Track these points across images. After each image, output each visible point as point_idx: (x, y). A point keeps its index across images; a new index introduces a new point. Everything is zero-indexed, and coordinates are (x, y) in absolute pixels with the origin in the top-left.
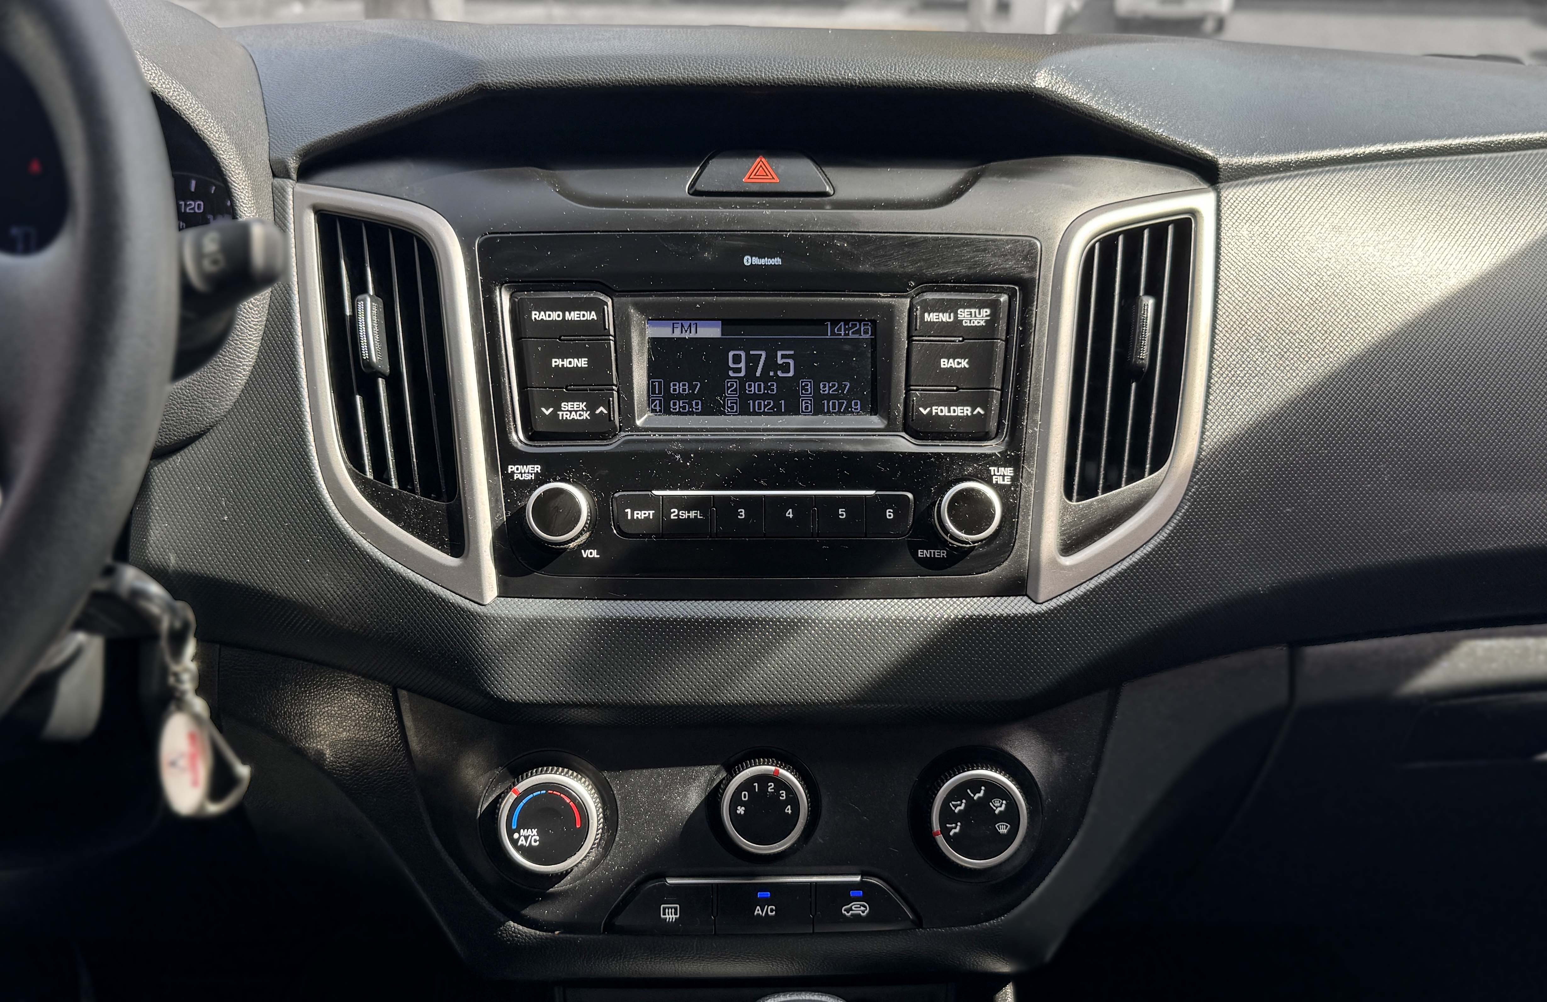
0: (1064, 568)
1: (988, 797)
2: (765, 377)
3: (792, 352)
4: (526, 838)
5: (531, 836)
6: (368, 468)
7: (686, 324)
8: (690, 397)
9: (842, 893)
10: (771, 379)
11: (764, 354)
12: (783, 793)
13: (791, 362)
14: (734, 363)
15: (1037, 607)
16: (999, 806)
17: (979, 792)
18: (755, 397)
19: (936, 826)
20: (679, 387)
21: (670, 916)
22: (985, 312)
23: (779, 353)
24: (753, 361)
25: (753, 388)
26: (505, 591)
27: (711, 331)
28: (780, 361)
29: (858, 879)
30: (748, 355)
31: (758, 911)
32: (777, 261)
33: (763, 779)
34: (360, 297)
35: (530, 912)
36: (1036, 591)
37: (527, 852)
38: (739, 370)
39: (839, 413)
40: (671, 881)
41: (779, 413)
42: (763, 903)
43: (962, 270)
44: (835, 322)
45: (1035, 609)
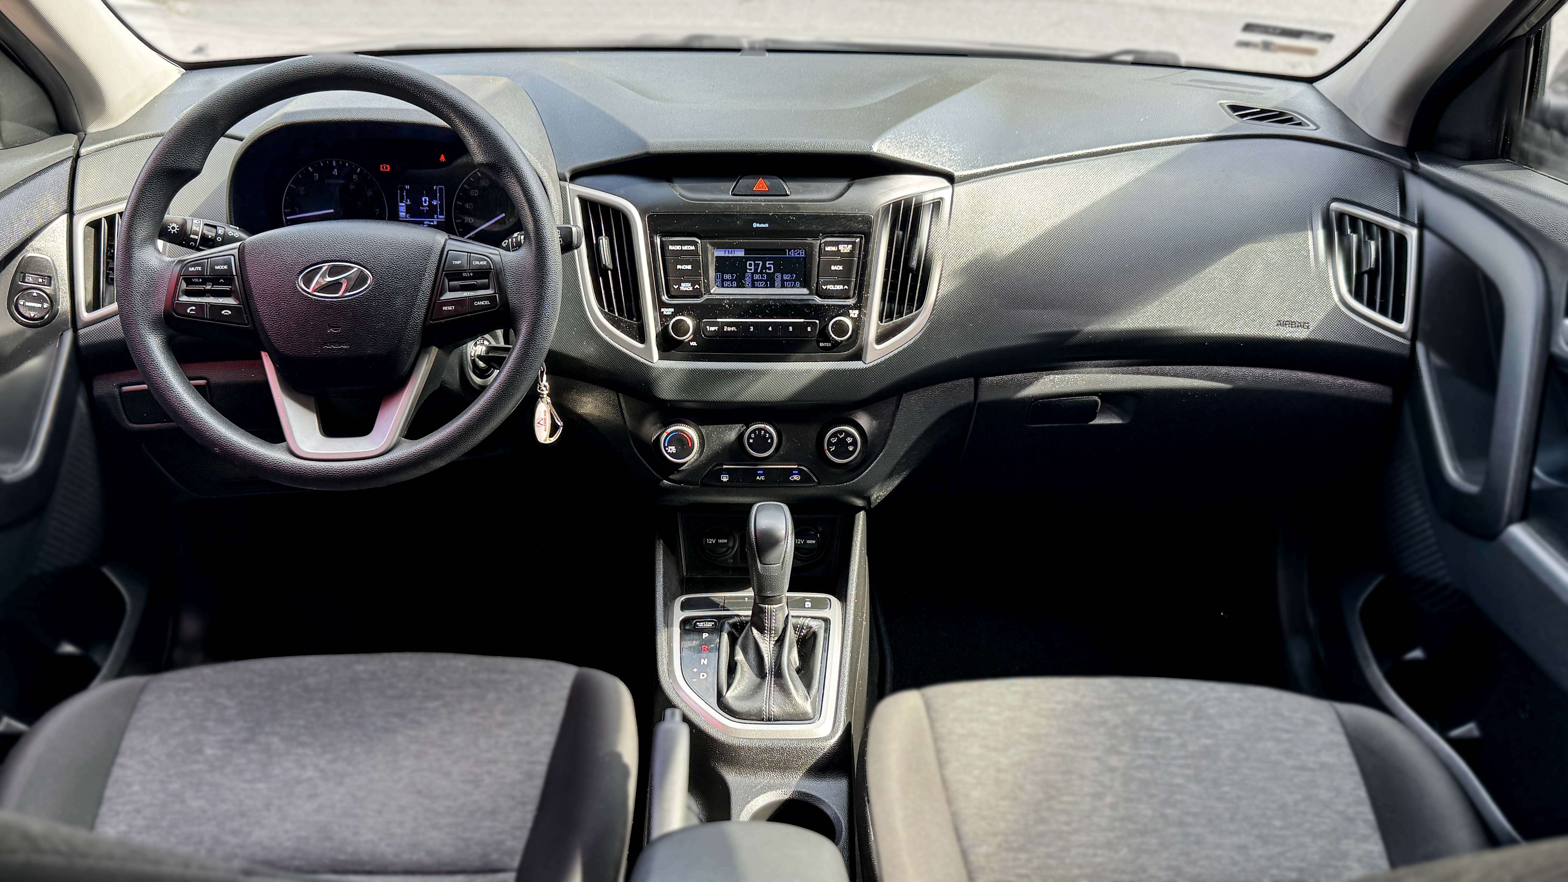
0: (876, 350)
1: (846, 437)
2: (761, 273)
3: (772, 262)
4: (671, 449)
5: (672, 449)
6: (606, 308)
7: (730, 250)
8: (732, 281)
9: (790, 472)
10: (764, 273)
11: (761, 262)
12: (767, 434)
13: (772, 266)
14: (749, 266)
15: (866, 365)
16: (849, 440)
17: (842, 434)
18: (757, 280)
19: (826, 447)
20: (727, 276)
21: (725, 480)
22: (850, 246)
23: (767, 262)
24: (757, 265)
25: (757, 277)
26: (661, 358)
27: (740, 253)
28: (768, 266)
29: (796, 467)
30: (755, 263)
31: (758, 478)
32: (767, 225)
33: (760, 429)
34: (600, 237)
35: (671, 477)
36: (866, 360)
37: (671, 454)
38: (751, 270)
39: (791, 287)
40: (725, 467)
41: (767, 287)
42: (760, 475)
43: (840, 229)
44: (790, 250)
45: (865, 366)
